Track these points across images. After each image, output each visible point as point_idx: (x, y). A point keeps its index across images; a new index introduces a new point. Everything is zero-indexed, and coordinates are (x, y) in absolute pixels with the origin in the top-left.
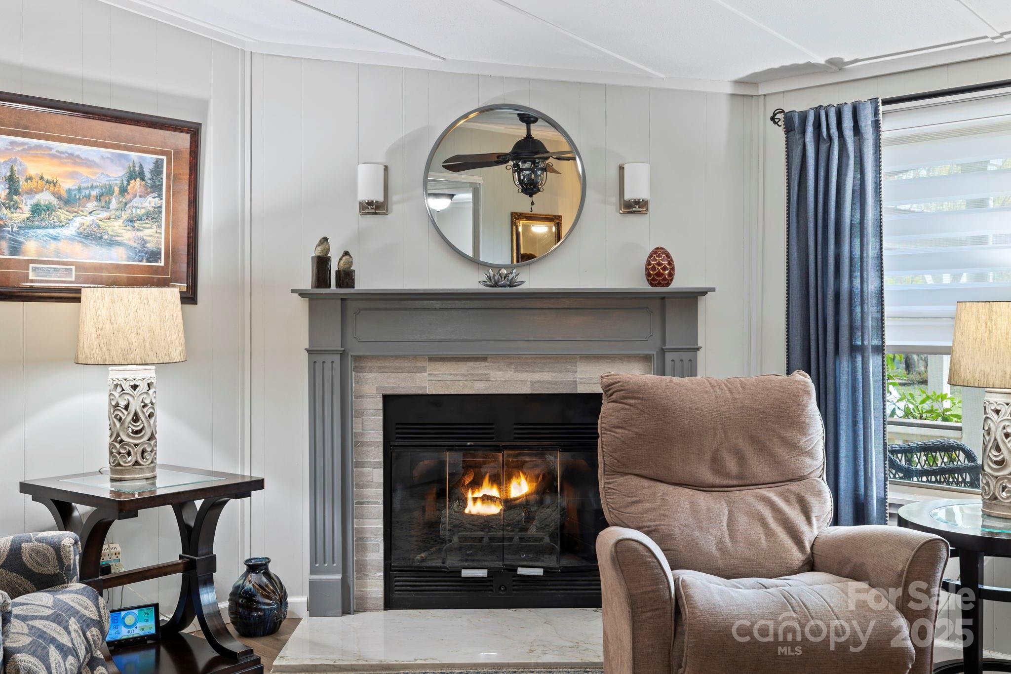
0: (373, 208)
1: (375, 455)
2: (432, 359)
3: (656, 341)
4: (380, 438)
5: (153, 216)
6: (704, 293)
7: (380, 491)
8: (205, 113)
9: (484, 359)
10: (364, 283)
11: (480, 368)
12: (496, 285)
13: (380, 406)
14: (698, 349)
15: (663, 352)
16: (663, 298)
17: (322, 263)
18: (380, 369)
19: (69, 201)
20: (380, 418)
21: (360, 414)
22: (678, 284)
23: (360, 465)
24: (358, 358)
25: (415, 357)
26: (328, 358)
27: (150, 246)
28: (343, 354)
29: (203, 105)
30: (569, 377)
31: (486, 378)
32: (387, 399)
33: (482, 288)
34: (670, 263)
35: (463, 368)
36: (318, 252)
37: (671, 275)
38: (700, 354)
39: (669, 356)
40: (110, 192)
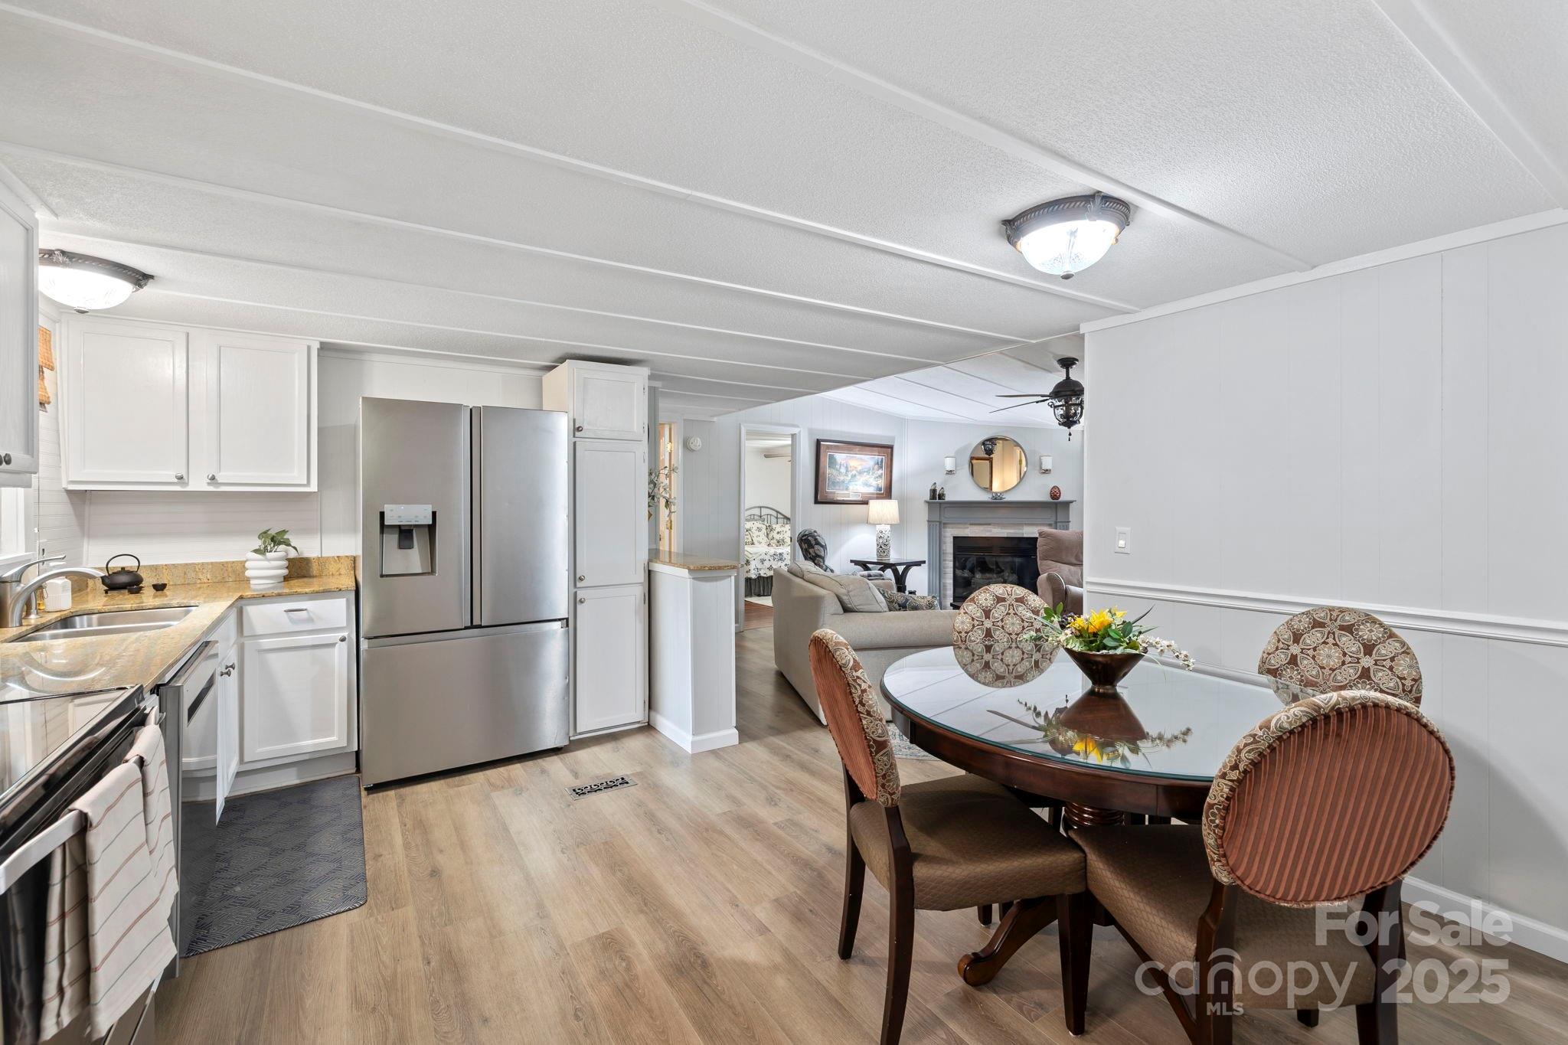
0: (950, 472)
1: (950, 557)
2: (971, 524)
3: (1054, 518)
4: (952, 551)
5: (880, 476)
6: (1072, 502)
7: (952, 569)
8: (894, 442)
9: (989, 524)
10: (948, 498)
11: (988, 528)
12: (996, 499)
13: (952, 540)
14: (1069, 522)
15: (1056, 523)
16: (1056, 504)
17: (934, 491)
18: (952, 528)
19: (860, 473)
20: (952, 545)
21: (945, 543)
22: (1062, 499)
23: (945, 560)
24: (944, 524)
25: (965, 524)
26: (934, 523)
27: (880, 486)
28: (940, 522)
29: (893, 439)
30: (1021, 531)
31: (990, 531)
32: (955, 538)
33: (990, 500)
34: (1059, 491)
35: (981, 528)
36: (933, 488)
37: (1060, 496)
38: (1070, 524)
39: (1058, 524)
40: (870, 470)
